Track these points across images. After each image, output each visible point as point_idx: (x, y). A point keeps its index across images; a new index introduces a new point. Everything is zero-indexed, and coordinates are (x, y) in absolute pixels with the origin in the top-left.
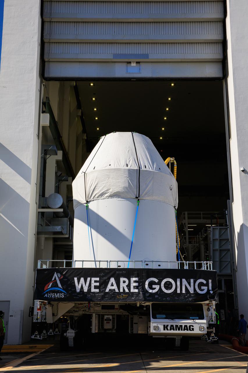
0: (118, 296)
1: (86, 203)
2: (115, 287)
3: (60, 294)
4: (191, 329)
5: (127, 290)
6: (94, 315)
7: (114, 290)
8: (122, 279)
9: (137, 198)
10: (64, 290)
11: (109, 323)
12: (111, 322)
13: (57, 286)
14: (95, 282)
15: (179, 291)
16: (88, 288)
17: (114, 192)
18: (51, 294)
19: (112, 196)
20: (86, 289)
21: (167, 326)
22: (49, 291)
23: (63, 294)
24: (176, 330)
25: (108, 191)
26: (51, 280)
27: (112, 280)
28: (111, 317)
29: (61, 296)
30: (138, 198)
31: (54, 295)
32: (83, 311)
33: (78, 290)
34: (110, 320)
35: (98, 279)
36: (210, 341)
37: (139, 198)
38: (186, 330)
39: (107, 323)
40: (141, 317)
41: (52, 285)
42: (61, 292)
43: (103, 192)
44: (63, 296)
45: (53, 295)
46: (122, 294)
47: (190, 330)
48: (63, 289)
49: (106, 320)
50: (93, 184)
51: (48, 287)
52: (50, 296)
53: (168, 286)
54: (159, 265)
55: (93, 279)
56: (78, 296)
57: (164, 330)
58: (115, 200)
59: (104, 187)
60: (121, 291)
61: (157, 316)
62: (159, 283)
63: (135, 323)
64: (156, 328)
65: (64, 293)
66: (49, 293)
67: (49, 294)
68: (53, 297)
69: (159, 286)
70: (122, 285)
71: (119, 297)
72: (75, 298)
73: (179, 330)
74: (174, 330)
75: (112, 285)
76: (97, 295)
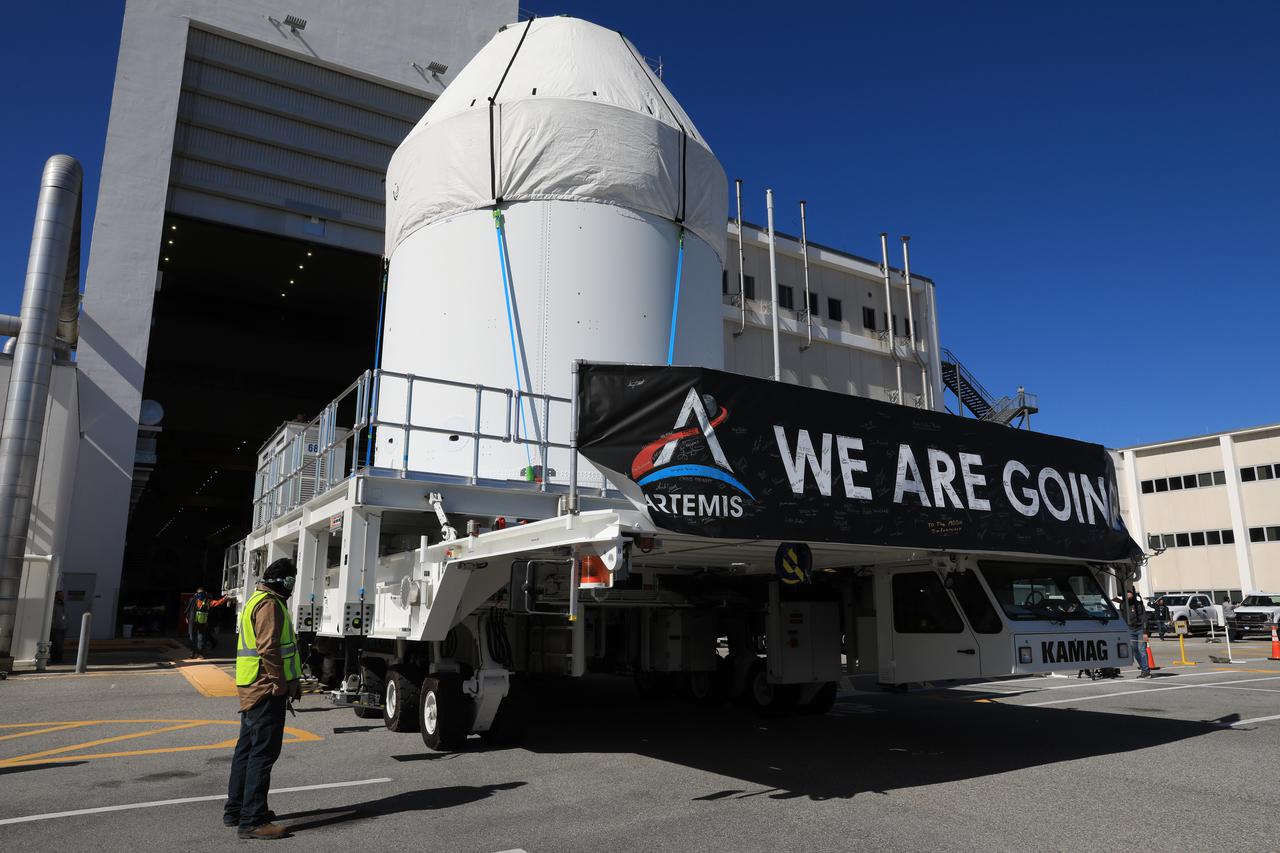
0: (933, 525)
1: (494, 208)
2: (917, 486)
4: (1103, 655)
5: (957, 503)
7: (916, 496)
8: (935, 456)
9: (677, 220)
10: (739, 480)
13: (706, 458)
14: (853, 454)
15: (1080, 518)
16: (833, 480)
17: (612, 183)
18: (675, 497)
19: (601, 196)
20: (825, 485)
21: (1051, 644)
22: (663, 481)
23: (736, 502)
24: (1071, 659)
25: (592, 176)
26: (668, 427)
27: (905, 454)
29: (730, 507)
30: (680, 221)
31: (696, 501)
33: (798, 488)
35: (858, 444)
37: (683, 224)
38: (1091, 659)
41: (677, 451)
42: (730, 491)
43: (570, 178)
44: (737, 511)
45: (687, 505)
46: (943, 517)
47: (1100, 657)
48: (737, 475)
51: (654, 462)
52: (668, 506)
53: (1055, 494)
55: (844, 443)
56: (801, 512)
57: (1045, 660)
58: (611, 210)
59: (576, 158)
60: (940, 503)
62: (1035, 483)
65: (742, 495)
66: (663, 492)
67: (662, 497)
68: (686, 513)
69: (1037, 492)
70: (941, 480)
71: (936, 527)
72: (790, 520)
73: (1077, 659)
74: (1065, 659)
75: (909, 476)
76: (868, 512)
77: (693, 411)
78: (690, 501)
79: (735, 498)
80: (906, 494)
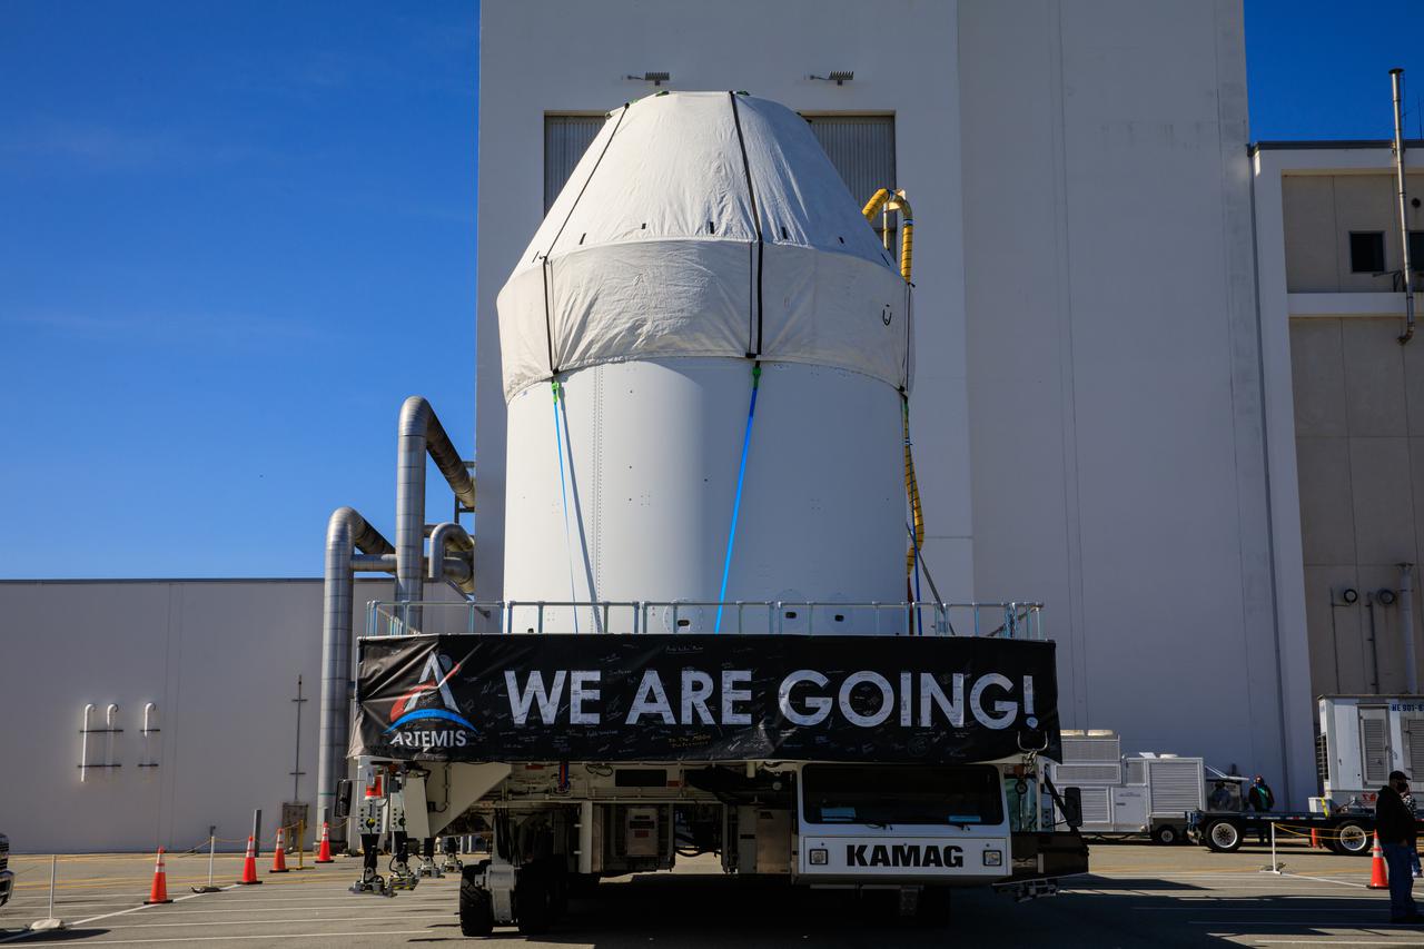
0: (674, 740)
1: (552, 379)
2: (662, 706)
3: (452, 732)
4: (953, 861)
5: (707, 719)
6: (588, 807)
7: (659, 716)
8: (688, 677)
9: (750, 356)
10: (466, 718)
11: (645, 835)
12: (653, 833)
13: (440, 704)
14: (586, 685)
15: (906, 721)
16: (559, 710)
17: (660, 334)
18: (417, 733)
19: (650, 353)
20: (549, 714)
21: (862, 848)
22: (410, 722)
23: (461, 735)
24: (895, 864)
25: (639, 331)
27: (651, 679)
28: (652, 813)
29: (456, 739)
30: (754, 356)
31: (429, 736)
32: (546, 792)
34: (651, 824)
35: (596, 676)
36: (1029, 899)
37: (758, 358)
38: (932, 865)
39: (638, 835)
40: (769, 813)
41: (421, 699)
42: (456, 727)
44: (461, 742)
45: (424, 739)
46: (689, 732)
47: (949, 864)
48: (463, 714)
49: (633, 824)
50: (579, 301)
51: (405, 707)
52: (413, 742)
53: (866, 699)
54: (839, 618)
55: (578, 677)
56: (520, 739)
57: (851, 863)
59: (620, 314)
60: (687, 718)
61: (825, 812)
62: (832, 691)
63: (743, 837)
64: (820, 856)
65: (467, 729)
66: (408, 730)
67: (409, 734)
68: (423, 744)
69: (830, 700)
70: (689, 698)
71: (678, 743)
72: (509, 746)
73: (906, 863)
74: (886, 863)
75: (651, 698)
76: (594, 734)
77: (432, 669)
78: (426, 736)
79: (460, 732)
80: (642, 716)
